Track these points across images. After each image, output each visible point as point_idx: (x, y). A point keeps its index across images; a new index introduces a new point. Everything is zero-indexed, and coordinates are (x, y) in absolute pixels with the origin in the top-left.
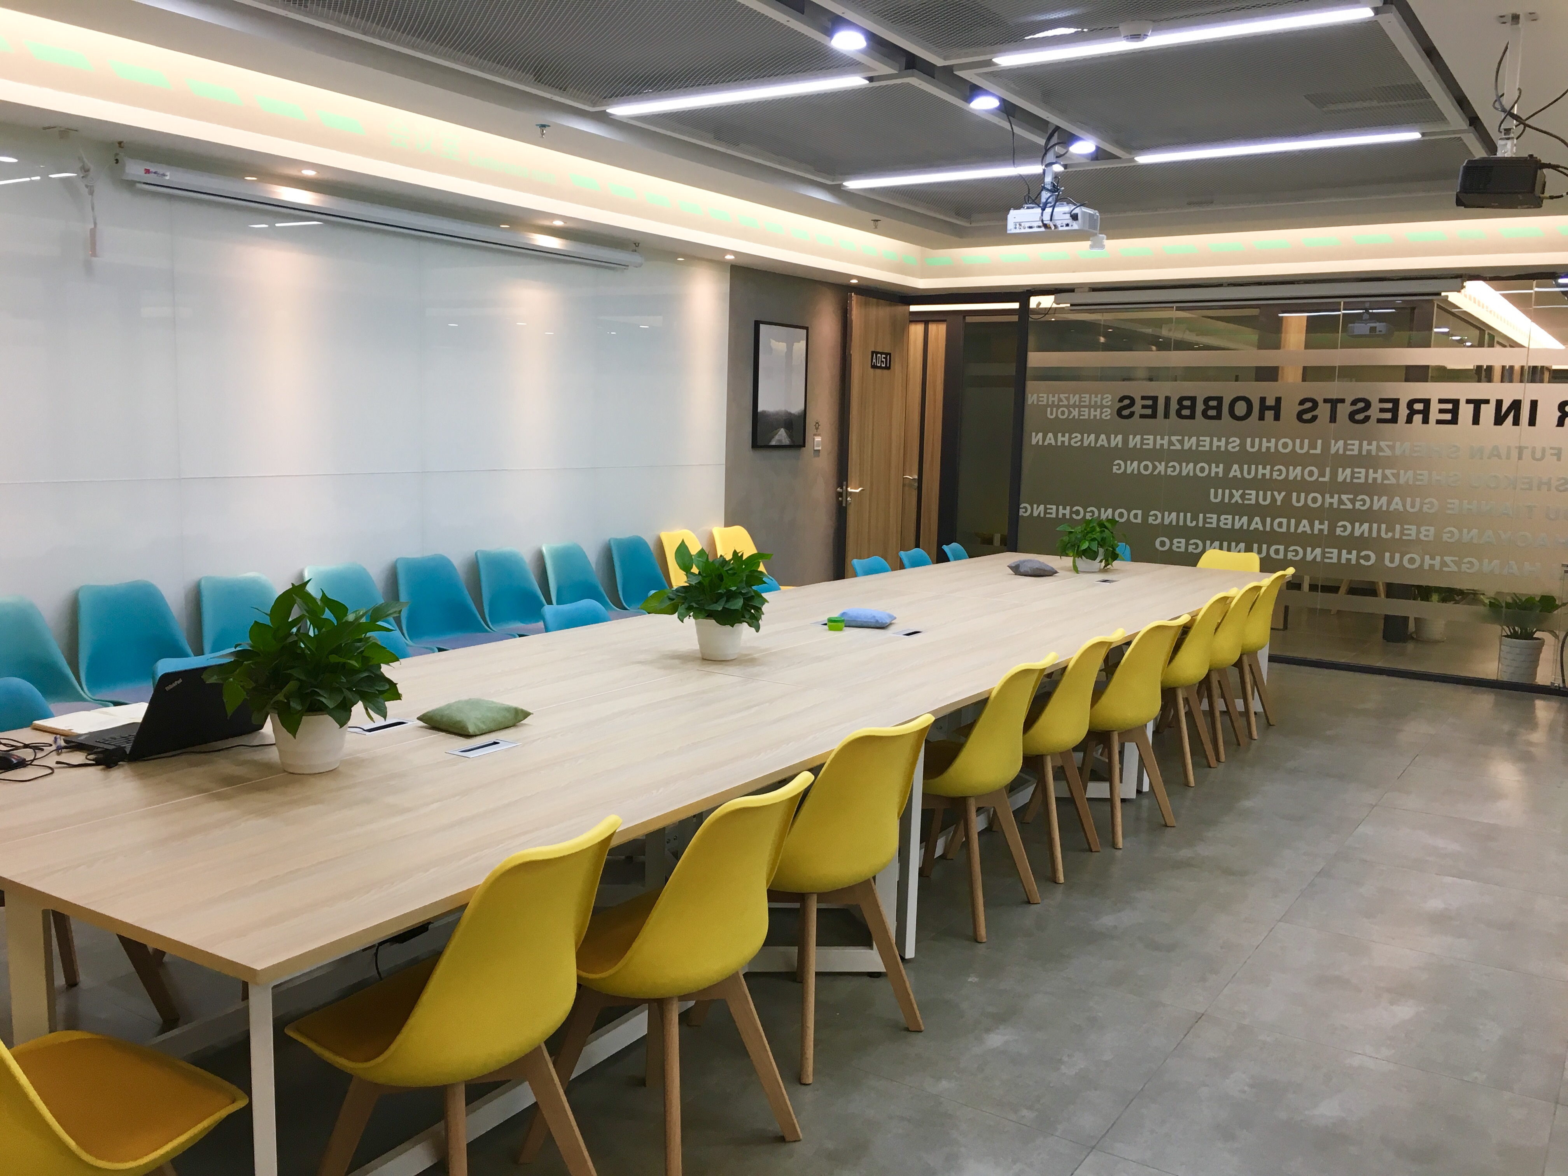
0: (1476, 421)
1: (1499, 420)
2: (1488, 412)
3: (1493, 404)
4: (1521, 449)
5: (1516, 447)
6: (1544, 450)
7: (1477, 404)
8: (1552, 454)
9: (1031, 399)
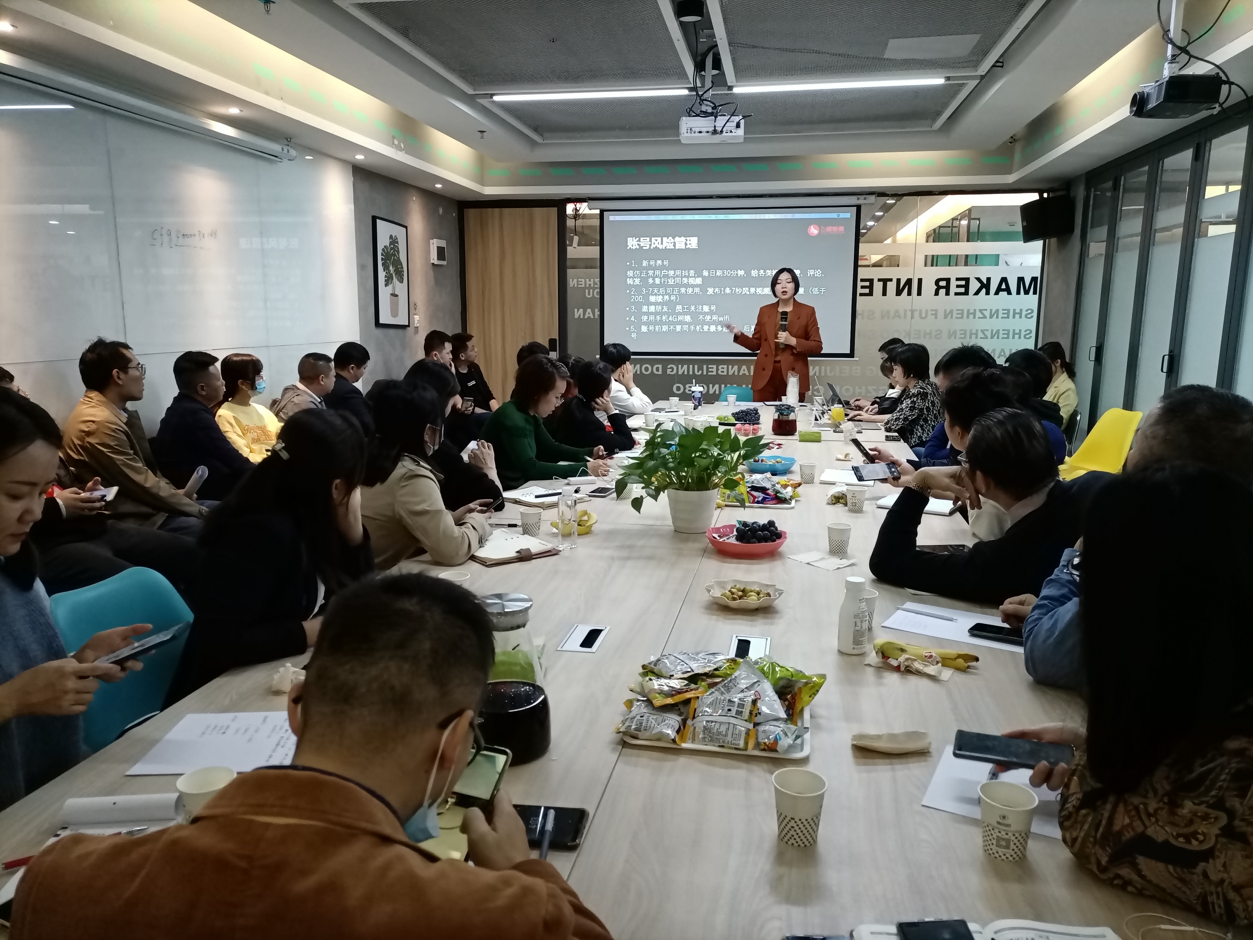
0: (884, 294)
1: (899, 292)
2: (892, 287)
3: (895, 281)
4: (912, 311)
5: (910, 310)
6: (927, 311)
7: (885, 281)
8: (932, 314)
9: (572, 283)
